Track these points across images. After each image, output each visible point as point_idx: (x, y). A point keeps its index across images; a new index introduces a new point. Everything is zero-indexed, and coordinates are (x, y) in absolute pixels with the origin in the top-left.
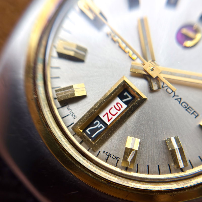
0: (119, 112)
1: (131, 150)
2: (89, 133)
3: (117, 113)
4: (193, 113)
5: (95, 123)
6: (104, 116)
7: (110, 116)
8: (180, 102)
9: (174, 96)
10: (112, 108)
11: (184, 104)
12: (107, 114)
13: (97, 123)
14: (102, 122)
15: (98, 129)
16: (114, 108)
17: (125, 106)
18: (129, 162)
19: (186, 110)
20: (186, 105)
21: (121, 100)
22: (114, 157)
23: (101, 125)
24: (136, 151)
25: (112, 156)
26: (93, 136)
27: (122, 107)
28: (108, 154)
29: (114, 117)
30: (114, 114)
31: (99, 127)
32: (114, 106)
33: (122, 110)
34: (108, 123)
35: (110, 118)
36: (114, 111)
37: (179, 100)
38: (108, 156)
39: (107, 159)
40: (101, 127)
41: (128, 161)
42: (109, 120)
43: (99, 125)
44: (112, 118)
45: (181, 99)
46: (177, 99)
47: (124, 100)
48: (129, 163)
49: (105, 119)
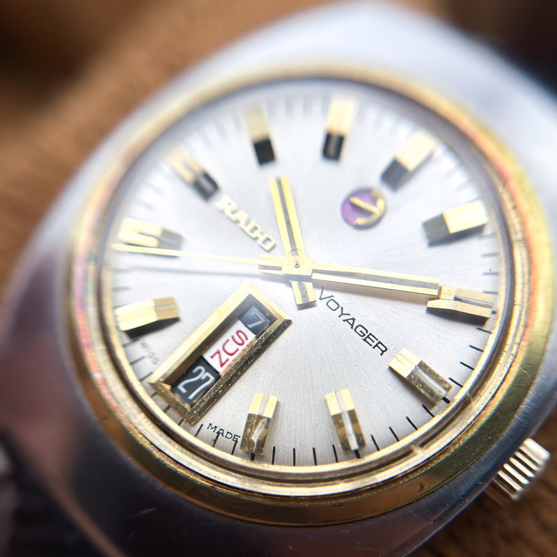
0: (241, 348)
1: (260, 417)
2: (184, 391)
3: (237, 350)
4: (377, 345)
5: (195, 370)
6: (212, 357)
7: (224, 357)
8: (352, 325)
9: (342, 314)
10: (228, 341)
11: (359, 329)
12: (218, 352)
13: (200, 371)
14: (209, 368)
15: (201, 382)
16: (232, 341)
17: (251, 336)
18: (255, 441)
19: (365, 340)
20: (364, 332)
21: (246, 324)
22: (229, 436)
23: (208, 374)
24: (269, 420)
25: (225, 434)
26: (191, 397)
27: (247, 339)
28: (217, 430)
29: (231, 358)
30: (231, 351)
31: (203, 378)
32: (233, 338)
33: (247, 343)
34: (221, 370)
35: (223, 361)
36: (231, 347)
37: (351, 322)
38: (218, 433)
39: (215, 441)
40: (208, 379)
41: (252, 441)
42: (222, 365)
43: (203, 375)
44: (228, 360)
45: (354, 319)
46: (347, 320)
47: (250, 326)
48: (254, 443)
49: (215, 363)
